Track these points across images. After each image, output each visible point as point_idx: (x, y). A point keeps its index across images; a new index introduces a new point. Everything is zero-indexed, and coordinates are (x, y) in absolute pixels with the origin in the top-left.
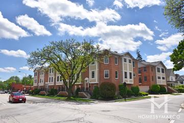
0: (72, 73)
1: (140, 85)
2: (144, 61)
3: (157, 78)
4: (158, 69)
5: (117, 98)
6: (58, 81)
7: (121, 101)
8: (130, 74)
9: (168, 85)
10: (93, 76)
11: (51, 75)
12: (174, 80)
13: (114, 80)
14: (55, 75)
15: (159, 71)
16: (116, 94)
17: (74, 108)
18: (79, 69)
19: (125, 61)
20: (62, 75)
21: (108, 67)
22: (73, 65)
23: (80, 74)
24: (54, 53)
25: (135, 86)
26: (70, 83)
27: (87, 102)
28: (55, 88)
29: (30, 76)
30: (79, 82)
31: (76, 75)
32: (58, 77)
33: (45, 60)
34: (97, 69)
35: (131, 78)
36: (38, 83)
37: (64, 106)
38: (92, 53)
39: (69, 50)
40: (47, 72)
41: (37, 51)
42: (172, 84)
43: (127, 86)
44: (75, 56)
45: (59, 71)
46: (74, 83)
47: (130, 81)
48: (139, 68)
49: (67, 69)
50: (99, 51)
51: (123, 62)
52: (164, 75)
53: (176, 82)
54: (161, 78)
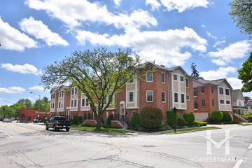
0: (103, 95)
1: (195, 111)
2: (202, 78)
3: (219, 102)
4: (221, 90)
5: (164, 128)
6: (83, 105)
7: (170, 133)
8: (183, 96)
9: (234, 111)
10: (131, 99)
11: (74, 97)
12: (243, 104)
13: (160, 105)
14: (79, 97)
15: (222, 93)
16: (163, 123)
17: (105, 142)
18: (112, 89)
19: (176, 78)
20: (89, 97)
21: (152, 86)
22: (103, 84)
23: (114, 96)
24: (78, 68)
25: (189, 112)
26: (100, 108)
27: (122, 133)
28: (79, 115)
29: (46, 99)
30: (112, 107)
31: (107, 98)
32: (83, 100)
33: (65, 77)
34: (136, 90)
35: (183, 101)
36: (56, 108)
37: (92, 140)
38: (131, 68)
39: (98, 62)
40: (68, 93)
41: (55, 65)
42: (239, 111)
43: (177, 113)
44: (106, 71)
45: (85, 91)
46: (105, 108)
47: (182, 106)
48: (195, 89)
49: (95, 89)
50: (139, 65)
51: (173, 80)
52: (228, 98)
53: (246, 108)
54: (225, 102)
